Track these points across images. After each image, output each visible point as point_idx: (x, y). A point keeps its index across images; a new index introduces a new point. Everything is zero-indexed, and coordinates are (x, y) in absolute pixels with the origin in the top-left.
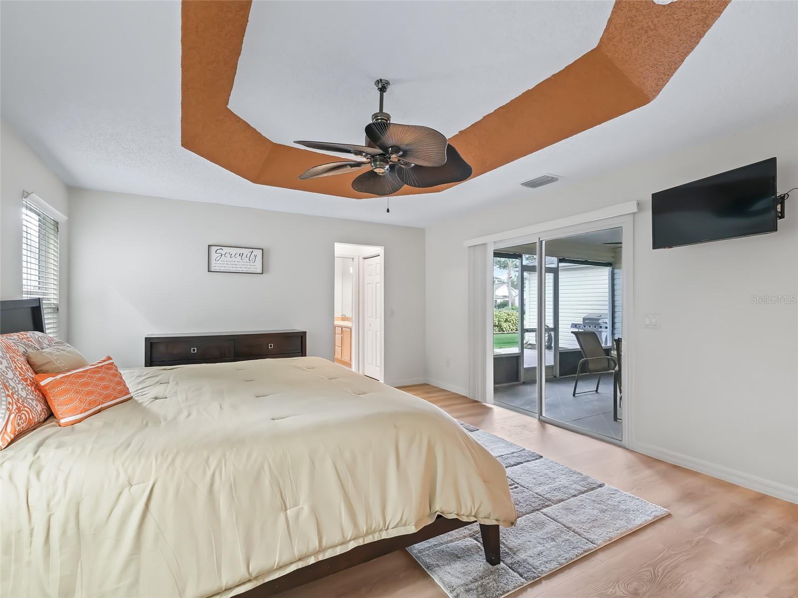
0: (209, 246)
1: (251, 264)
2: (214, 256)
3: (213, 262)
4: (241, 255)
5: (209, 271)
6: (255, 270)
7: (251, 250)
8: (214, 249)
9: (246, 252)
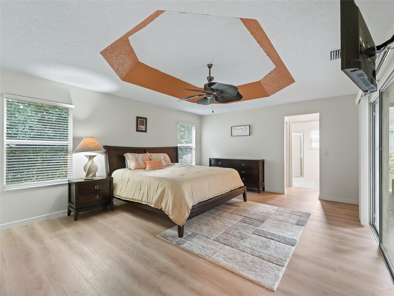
0: (231, 127)
1: (245, 132)
2: (233, 130)
3: (233, 133)
4: (242, 129)
5: (231, 136)
6: (247, 134)
7: (245, 126)
8: (233, 128)
9: (243, 127)
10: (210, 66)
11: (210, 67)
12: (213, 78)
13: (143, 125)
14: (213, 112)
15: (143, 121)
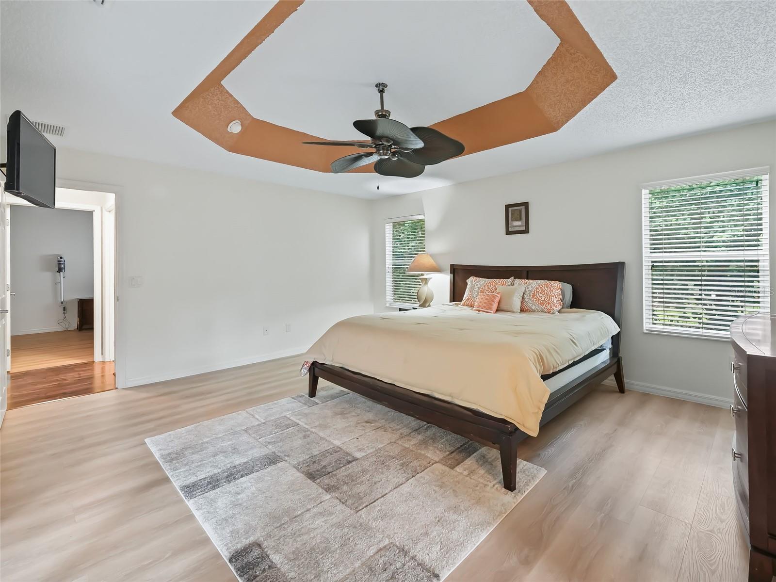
10: (381, 88)
11: (381, 92)
12: (389, 113)
13: (520, 219)
14: (378, 188)
15: (520, 211)
